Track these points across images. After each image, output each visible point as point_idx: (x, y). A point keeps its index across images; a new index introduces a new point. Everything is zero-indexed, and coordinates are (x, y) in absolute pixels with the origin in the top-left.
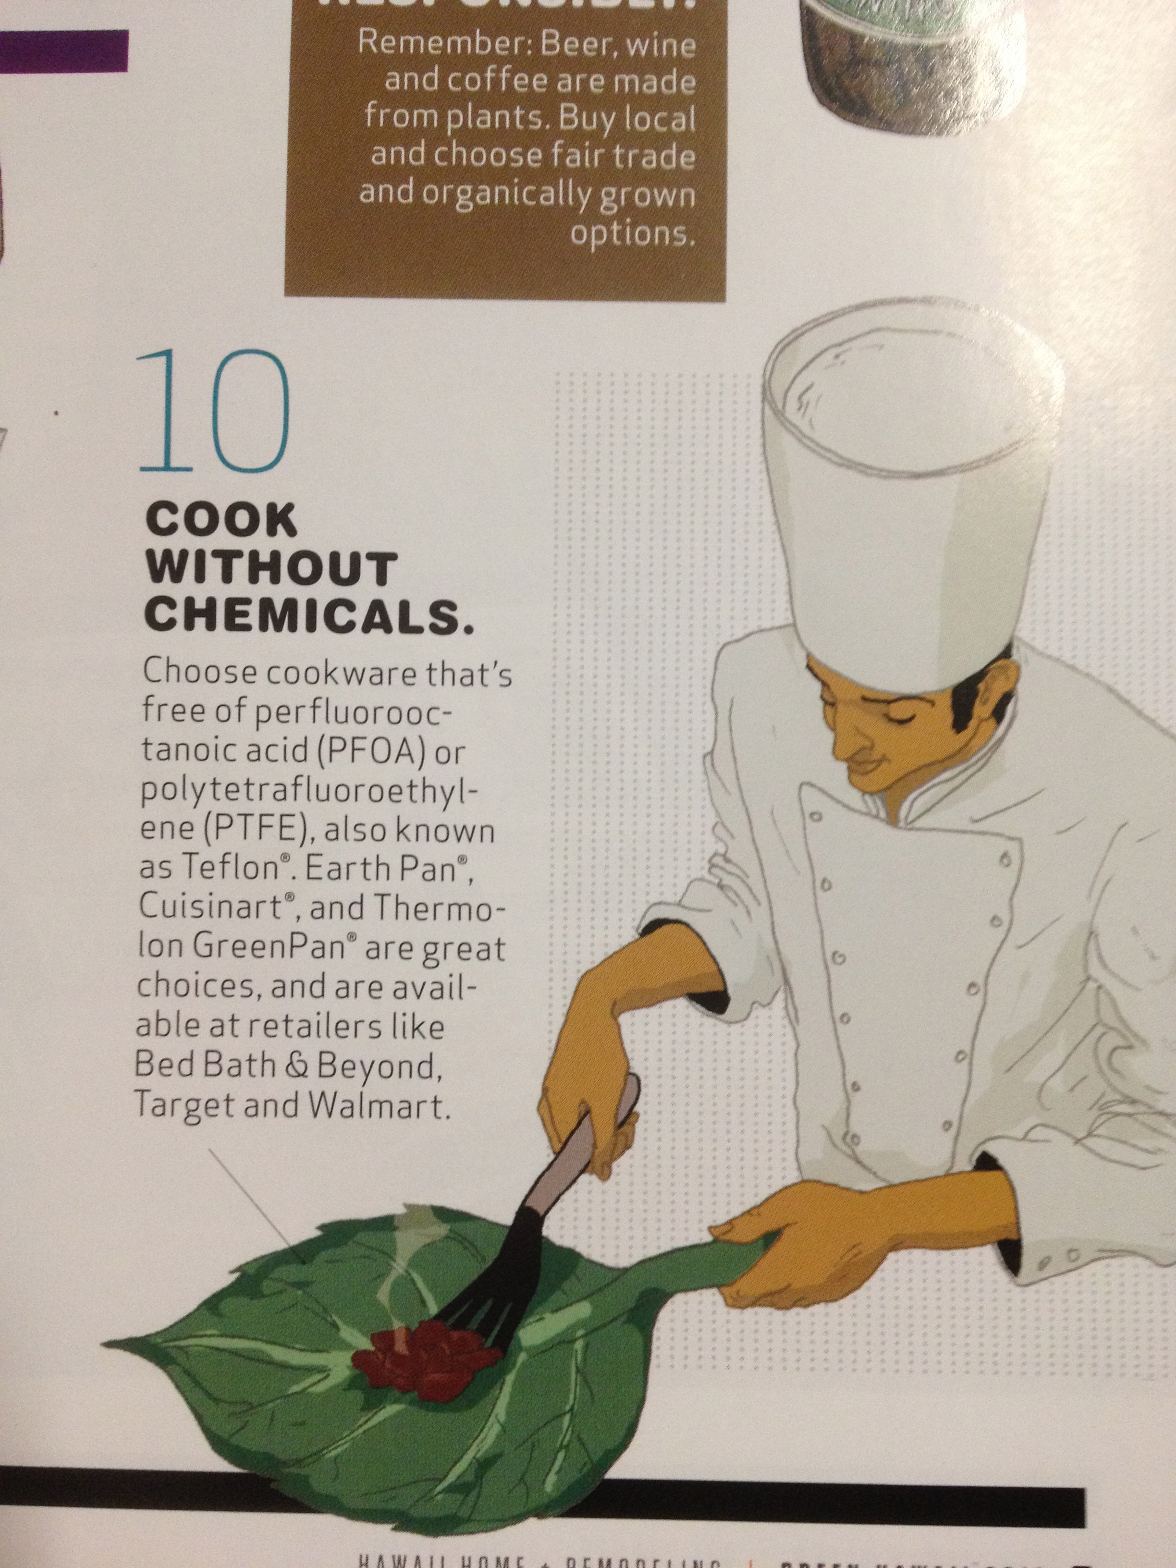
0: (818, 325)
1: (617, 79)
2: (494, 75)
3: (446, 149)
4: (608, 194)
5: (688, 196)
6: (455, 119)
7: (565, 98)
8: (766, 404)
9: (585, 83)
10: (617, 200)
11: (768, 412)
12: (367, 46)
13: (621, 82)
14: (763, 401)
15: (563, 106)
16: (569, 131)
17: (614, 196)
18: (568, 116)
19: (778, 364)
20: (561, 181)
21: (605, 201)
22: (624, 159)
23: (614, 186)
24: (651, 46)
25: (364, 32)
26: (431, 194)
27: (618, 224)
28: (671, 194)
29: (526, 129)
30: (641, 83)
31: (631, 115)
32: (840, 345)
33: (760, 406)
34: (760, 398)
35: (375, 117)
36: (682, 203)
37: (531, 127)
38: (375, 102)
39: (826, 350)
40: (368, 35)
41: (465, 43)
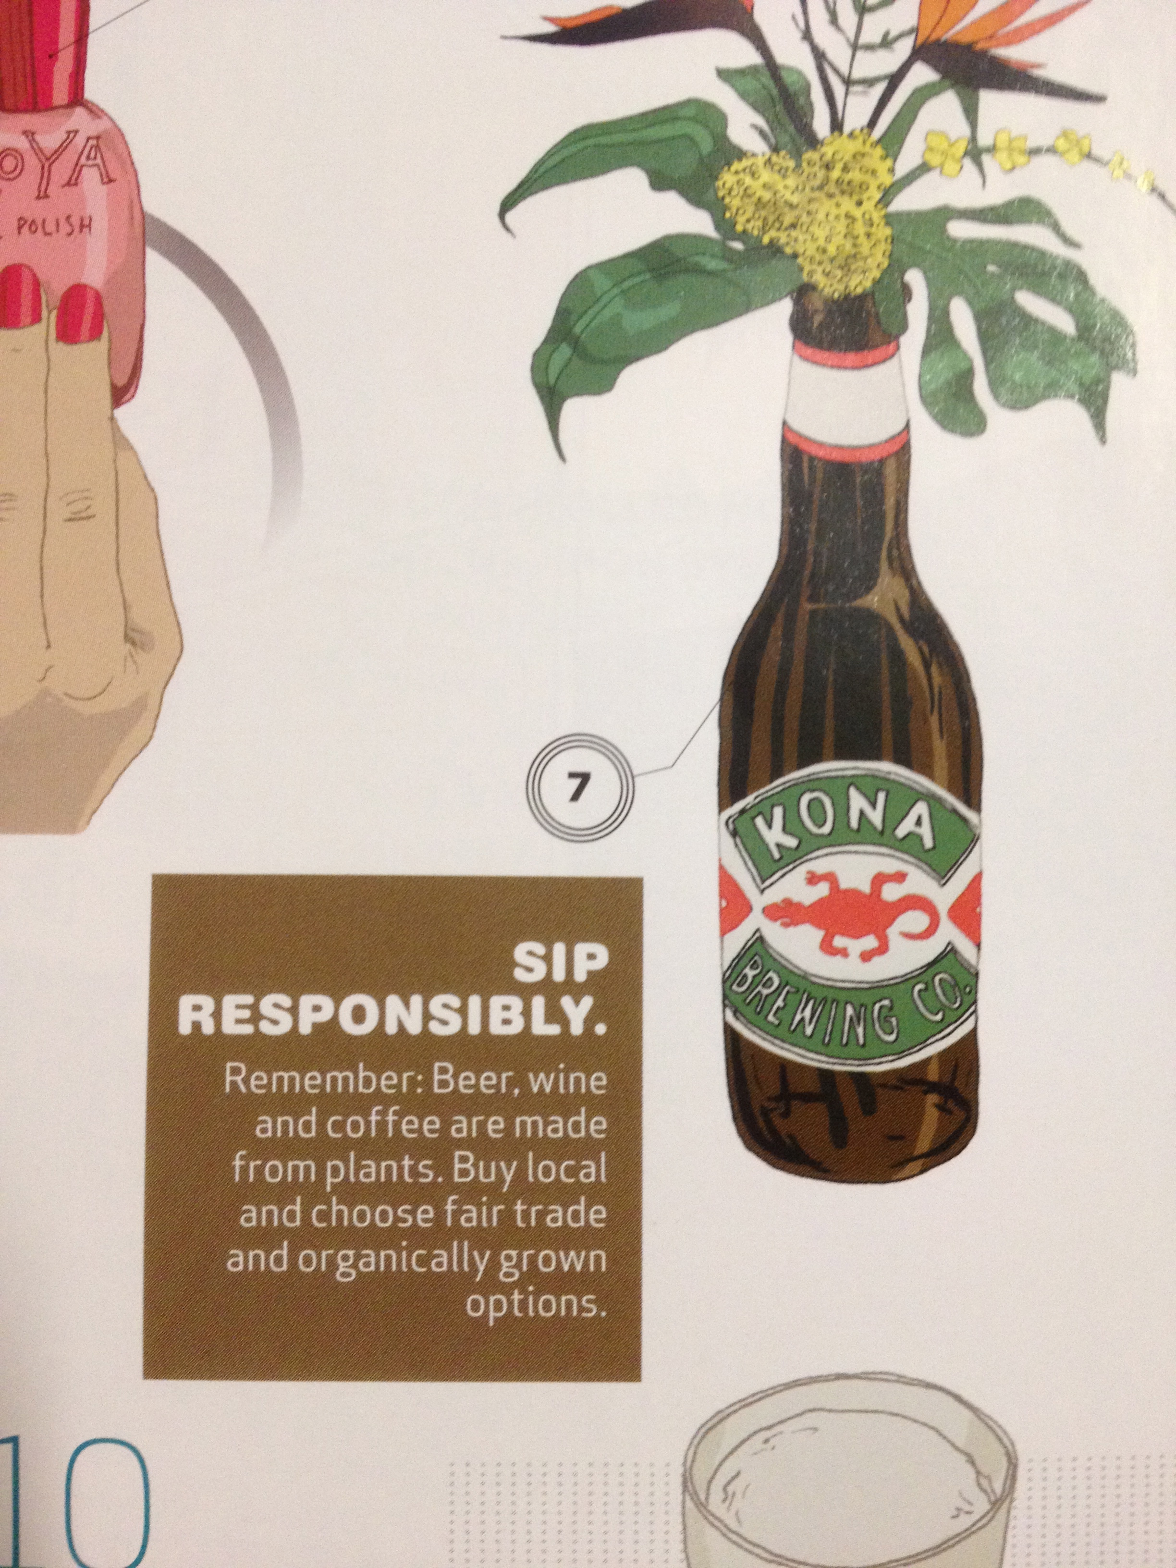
0: (745, 1406)
1: (518, 1120)
2: (379, 1118)
3: (324, 1207)
4: (509, 1258)
5: (598, 1258)
6: (335, 1171)
7: (460, 1144)
8: (687, 1494)
9: (482, 1126)
10: (518, 1266)
11: (689, 1504)
12: (234, 1084)
13: (523, 1124)
14: (684, 1492)
15: (457, 1154)
16: (464, 1184)
17: (515, 1260)
18: (463, 1166)
19: (699, 1451)
20: (455, 1243)
21: (505, 1266)
22: (526, 1215)
23: (515, 1249)
24: (556, 1079)
25: (232, 1068)
26: (308, 1261)
27: (520, 1294)
28: (578, 1257)
29: (416, 1183)
30: (546, 1124)
31: (534, 1165)
32: (769, 1428)
33: (680, 1497)
34: (680, 1490)
35: (244, 1170)
36: (592, 1268)
37: (422, 1180)
38: (243, 1152)
39: (755, 1433)
40: (235, 1071)
41: (346, 1079)
